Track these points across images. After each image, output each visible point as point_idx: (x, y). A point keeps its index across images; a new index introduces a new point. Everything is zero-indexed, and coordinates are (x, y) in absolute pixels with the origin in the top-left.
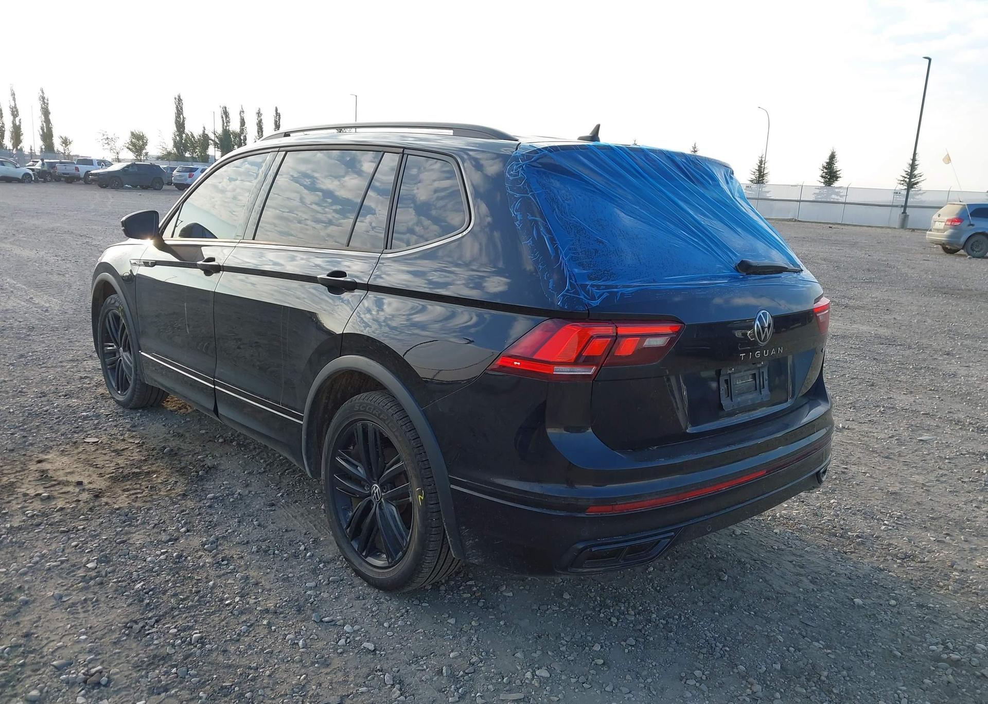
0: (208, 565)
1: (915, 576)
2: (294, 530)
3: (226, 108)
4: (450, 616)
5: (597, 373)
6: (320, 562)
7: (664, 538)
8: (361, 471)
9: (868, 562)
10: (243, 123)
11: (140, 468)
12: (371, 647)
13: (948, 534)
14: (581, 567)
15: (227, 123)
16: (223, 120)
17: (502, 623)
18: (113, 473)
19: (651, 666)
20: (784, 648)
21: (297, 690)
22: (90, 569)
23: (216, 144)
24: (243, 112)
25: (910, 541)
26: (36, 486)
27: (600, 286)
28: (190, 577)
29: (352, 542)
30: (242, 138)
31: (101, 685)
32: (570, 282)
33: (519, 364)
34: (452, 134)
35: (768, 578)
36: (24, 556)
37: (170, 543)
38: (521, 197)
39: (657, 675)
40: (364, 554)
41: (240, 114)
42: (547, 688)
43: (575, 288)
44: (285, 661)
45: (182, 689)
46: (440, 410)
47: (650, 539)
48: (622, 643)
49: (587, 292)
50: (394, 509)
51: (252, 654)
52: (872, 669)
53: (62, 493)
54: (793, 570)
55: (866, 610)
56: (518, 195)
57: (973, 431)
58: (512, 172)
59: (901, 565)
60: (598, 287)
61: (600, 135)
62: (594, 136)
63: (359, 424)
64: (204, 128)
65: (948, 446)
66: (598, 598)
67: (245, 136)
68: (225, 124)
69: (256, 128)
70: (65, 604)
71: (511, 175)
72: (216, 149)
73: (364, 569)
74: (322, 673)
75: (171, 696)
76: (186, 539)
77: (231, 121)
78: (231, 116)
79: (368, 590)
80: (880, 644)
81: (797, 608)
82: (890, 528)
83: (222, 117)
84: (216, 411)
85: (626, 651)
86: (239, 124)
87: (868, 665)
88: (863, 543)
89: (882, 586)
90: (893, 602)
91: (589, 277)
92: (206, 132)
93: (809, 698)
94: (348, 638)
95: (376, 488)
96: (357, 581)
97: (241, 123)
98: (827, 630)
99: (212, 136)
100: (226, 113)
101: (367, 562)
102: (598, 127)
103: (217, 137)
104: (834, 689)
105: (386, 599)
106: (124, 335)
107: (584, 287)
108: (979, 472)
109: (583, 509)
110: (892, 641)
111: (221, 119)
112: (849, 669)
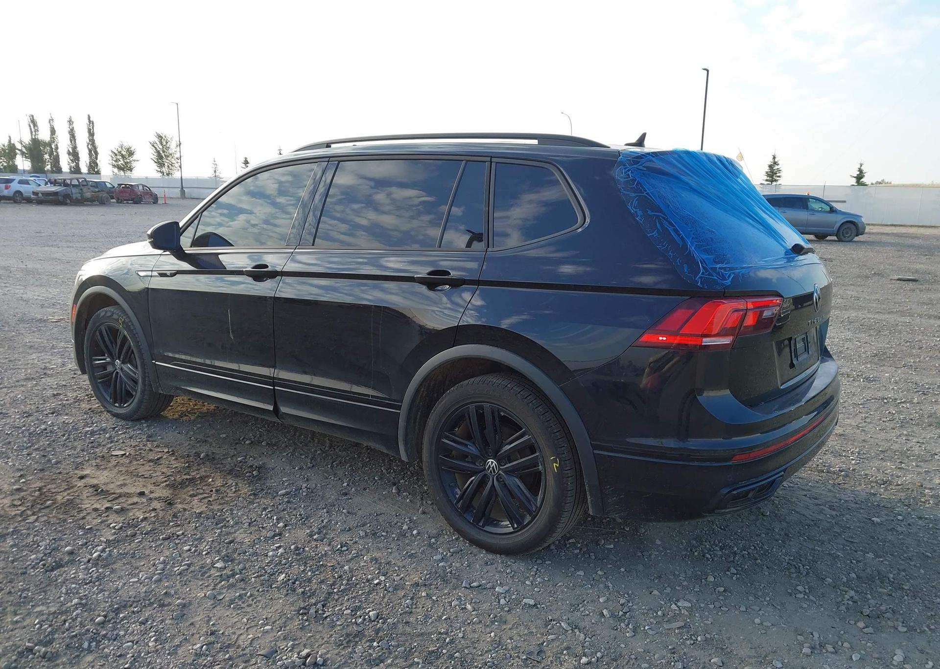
0: (330, 553)
1: (901, 496)
2: (384, 514)
3: (33, 116)
4: (578, 570)
5: (734, 341)
6: (430, 537)
7: (778, 477)
8: (472, 449)
9: (862, 489)
10: (53, 132)
11: (188, 474)
12: (532, 602)
13: (901, 462)
14: (726, 508)
15: (35, 131)
16: (31, 129)
17: (622, 570)
18: (166, 481)
19: (761, 587)
20: (848, 561)
21: (496, 646)
22: (220, 568)
23: (23, 153)
24: (52, 120)
25: (878, 470)
26: (98, 500)
27: (726, 268)
28: (322, 565)
29: (465, 516)
30: (53, 146)
31: (318, 665)
32: (702, 266)
33: (665, 339)
34: (537, 143)
35: (797, 510)
36: (144, 565)
37: (276, 538)
38: (637, 196)
39: (771, 594)
40: (481, 524)
41: (50, 122)
42: (697, 615)
43: (708, 271)
44: (466, 623)
45: (396, 658)
46: (582, 385)
47: (767, 481)
48: (727, 573)
49: (718, 274)
50: (517, 480)
51: (432, 622)
52: (919, 568)
53: (131, 504)
54: (811, 502)
55: (885, 525)
56: (633, 195)
57: (863, 381)
58: (622, 175)
59: (886, 489)
60: (725, 269)
61: (646, 142)
62: (640, 142)
63: (472, 407)
64: (10, 137)
65: (854, 395)
66: (684, 541)
67: (57, 145)
68: (34, 133)
69: (68, 136)
70: (222, 601)
71: (622, 177)
72: (24, 159)
73: (483, 537)
74: (505, 629)
75: (390, 665)
76: (290, 532)
77: (39, 129)
78: (39, 124)
79: (490, 556)
80: (912, 549)
81: (835, 530)
82: (858, 461)
83: (30, 126)
84: (276, 410)
85: (734, 578)
86: (49, 133)
87: (915, 566)
88: (847, 476)
89: (883, 506)
90: (900, 518)
91: (714, 261)
92: (12, 142)
93: (891, 595)
94: (505, 597)
95: (492, 463)
96: (475, 549)
97: (51, 132)
98: (868, 544)
99: (19, 146)
100: (33, 122)
101: (485, 531)
102: (644, 136)
103: (24, 146)
104: (904, 586)
105: (511, 562)
106: (125, 348)
107: (714, 269)
108: (889, 413)
109: (730, 458)
110: (918, 546)
111: (29, 128)
112: (904, 570)
